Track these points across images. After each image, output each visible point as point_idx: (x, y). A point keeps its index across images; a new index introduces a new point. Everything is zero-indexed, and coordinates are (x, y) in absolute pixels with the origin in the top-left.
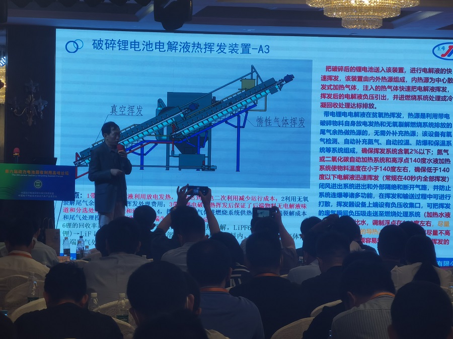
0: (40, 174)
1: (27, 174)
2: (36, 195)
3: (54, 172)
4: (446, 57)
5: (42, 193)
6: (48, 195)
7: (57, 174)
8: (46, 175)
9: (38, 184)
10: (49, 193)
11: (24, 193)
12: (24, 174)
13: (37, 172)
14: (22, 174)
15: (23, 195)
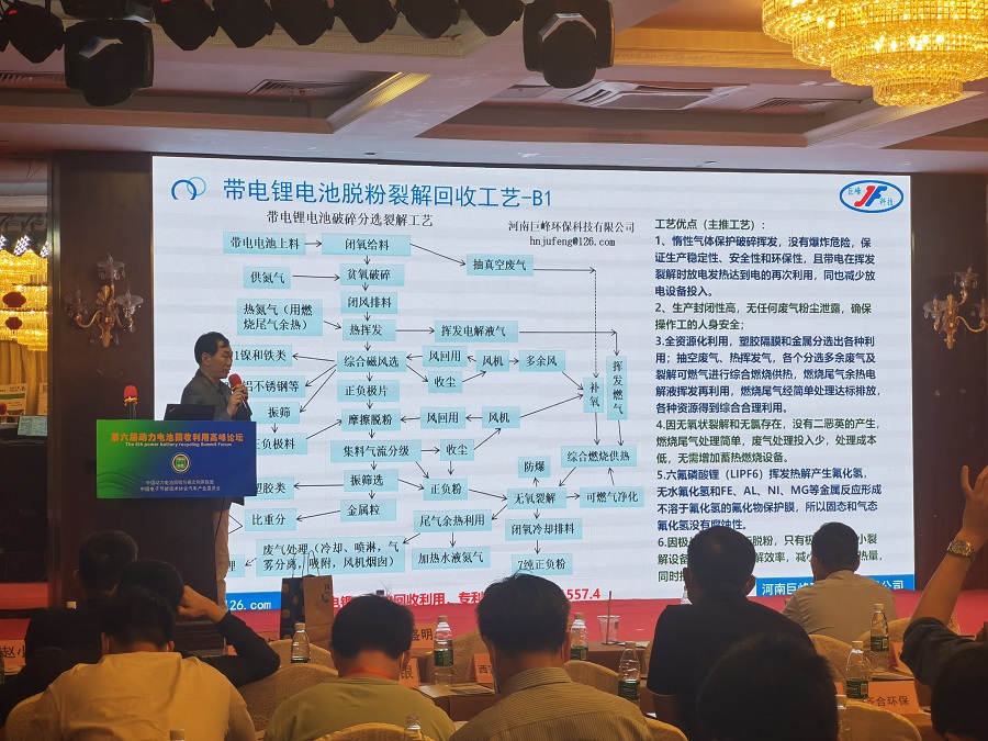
0: (184, 442)
1: (158, 441)
2: (178, 485)
3: (213, 435)
4: (863, 207)
5: (189, 482)
6: (202, 485)
7: (219, 441)
8: (197, 442)
9: (181, 463)
10: (203, 482)
11: (153, 483)
12: (151, 442)
13: (179, 437)
14: (147, 442)
15: (151, 487)
